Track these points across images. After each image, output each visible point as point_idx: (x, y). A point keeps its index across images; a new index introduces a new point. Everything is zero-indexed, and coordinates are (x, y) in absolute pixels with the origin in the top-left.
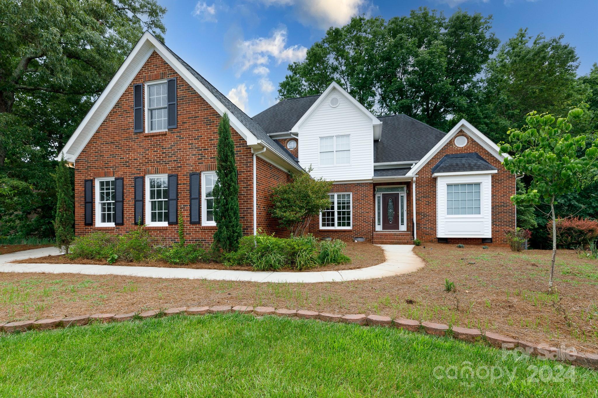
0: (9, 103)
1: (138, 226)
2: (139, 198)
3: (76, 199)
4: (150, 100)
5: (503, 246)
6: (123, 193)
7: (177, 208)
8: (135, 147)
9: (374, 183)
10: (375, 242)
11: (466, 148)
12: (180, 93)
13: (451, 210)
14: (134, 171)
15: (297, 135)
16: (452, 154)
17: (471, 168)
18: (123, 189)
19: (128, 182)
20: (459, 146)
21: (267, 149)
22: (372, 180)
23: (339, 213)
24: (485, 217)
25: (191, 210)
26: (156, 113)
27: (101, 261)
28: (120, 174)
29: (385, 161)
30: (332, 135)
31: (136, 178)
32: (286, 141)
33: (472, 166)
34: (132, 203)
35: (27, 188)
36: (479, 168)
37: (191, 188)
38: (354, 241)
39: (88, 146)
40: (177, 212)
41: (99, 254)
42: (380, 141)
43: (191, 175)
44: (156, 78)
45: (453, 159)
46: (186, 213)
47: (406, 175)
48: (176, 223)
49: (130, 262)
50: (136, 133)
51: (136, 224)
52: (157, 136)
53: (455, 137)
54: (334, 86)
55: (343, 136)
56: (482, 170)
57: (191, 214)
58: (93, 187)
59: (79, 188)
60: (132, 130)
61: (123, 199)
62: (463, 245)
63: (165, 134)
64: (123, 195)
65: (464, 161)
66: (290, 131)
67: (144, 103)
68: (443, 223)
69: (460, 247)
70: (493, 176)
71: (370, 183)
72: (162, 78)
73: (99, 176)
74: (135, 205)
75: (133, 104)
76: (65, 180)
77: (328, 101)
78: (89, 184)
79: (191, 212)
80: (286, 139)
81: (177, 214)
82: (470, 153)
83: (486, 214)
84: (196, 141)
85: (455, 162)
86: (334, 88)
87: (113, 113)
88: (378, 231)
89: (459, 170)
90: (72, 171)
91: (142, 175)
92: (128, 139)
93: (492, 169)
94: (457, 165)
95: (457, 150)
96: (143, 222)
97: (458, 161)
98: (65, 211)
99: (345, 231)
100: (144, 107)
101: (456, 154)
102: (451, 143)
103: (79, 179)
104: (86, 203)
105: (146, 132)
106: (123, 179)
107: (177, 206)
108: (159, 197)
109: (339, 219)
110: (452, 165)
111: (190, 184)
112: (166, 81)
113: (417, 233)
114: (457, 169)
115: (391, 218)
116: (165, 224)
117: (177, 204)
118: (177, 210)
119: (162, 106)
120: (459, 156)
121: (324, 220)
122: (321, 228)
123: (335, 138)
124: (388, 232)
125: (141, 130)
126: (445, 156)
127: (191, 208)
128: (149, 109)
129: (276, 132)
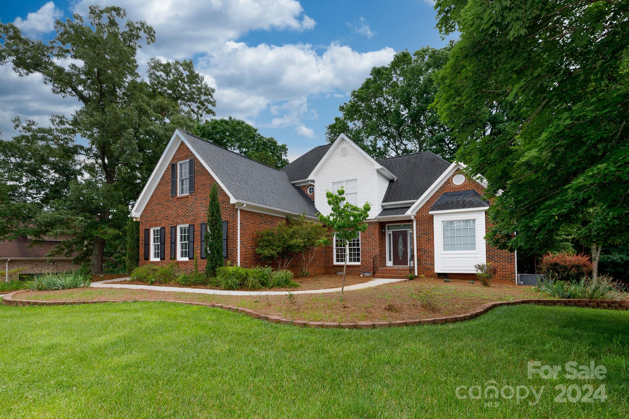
0: (113, 175)
1: (172, 261)
2: (173, 241)
3: (140, 242)
4: (181, 173)
5: (502, 281)
6: (165, 238)
7: (194, 248)
8: (172, 206)
9: (379, 222)
10: (376, 276)
11: (464, 185)
12: (196, 168)
13: (446, 247)
14: (171, 222)
15: (313, 181)
16: (450, 192)
17: (464, 205)
18: (165, 235)
19: (168, 230)
20: (456, 184)
21: (246, 204)
22: (375, 219)
23: (350, 250)
24: (480, 253)
25: (201, 249)
26: (184, 181)
27: (146, 283)
28: (163, 225)
29: (392, 201)
30: (342, 180)
31: (172, 227)
32: (306, 187)
33: (466, 203)
34: (169, 244)
35: (119, 234)
36: (472, 205)
37: (201, 234)
38: (359, 275)
39: (147, 206)
40: (193, 251)
41: (146, 278)
42: (395, 180)
43: (202, 224)
44: (183, 159)
45: (451, 197)
46: (199, 251)
47: (405, 214)
48: (193, 258)
49: (161, 284)
50: (172, 197)
51: (171, 259)
52: (183, 198)
53: (453, 175)
54: (342, 137)
55: (351, 180)
56: (474, 207)
57: (201, 252)
58: (149, 234)
59: (142, 235)
60: (170, 194)
61: (165, 242)
62: (450, 280)
63: (187, 197)
64: (165, 239)
65: (460, 198)
66: (307, 179)
67: (177, 176)
68: (439, 259)
69: (446, 281)
70: (486, 213)
71: (376, 222)
72: (187, 159)
73: (152, 226)
74: (171, 246)
75: (170, 177)
76: (132, 230)
77: (339, 150)
78: (147, 232)
79: (201, 250)
80: (306, 186)
81: (194, 252)
82: (467, 190)
83: (480, 250)
84: (204, 201)
85: (451, 199)
86: (343, 139)
87: (160, 183)
88: (388, 267)
89: (452, 208)
90: (137, 223)
91: (175, 225)
92: (168, 201)
93: (484, 206)
94: (452, 203)
95: (455, 188)
96: (175, 258)
97: (454, 199)
98: (132, 250)
99: (354, 266)
100: (177, 178)
101: (454, 192)
102: (449, 181)
103: (142, 228)
104: (145, 245)
105: (178, 196)
106: (164, 228)
107: (194, 246)
108: (185, 240)
109: (350, 255)
110: (447, 203)
111: (201, 231)
112: (188, 160)
113: (418, 268)
114: (450, 206)
115: (401, 254)
116: (187, 259)
117: (194, 245)
118: (194, 249)
119: (187, 177)
120: (456, 194)
121: (338, 256)
122: (335, 263)
123: (344, 182)
124: (397, 267)
125: (175, 195)
126: (444, 194)
127: (201, 248)
128: (180, 180)
129: (298, 180)
